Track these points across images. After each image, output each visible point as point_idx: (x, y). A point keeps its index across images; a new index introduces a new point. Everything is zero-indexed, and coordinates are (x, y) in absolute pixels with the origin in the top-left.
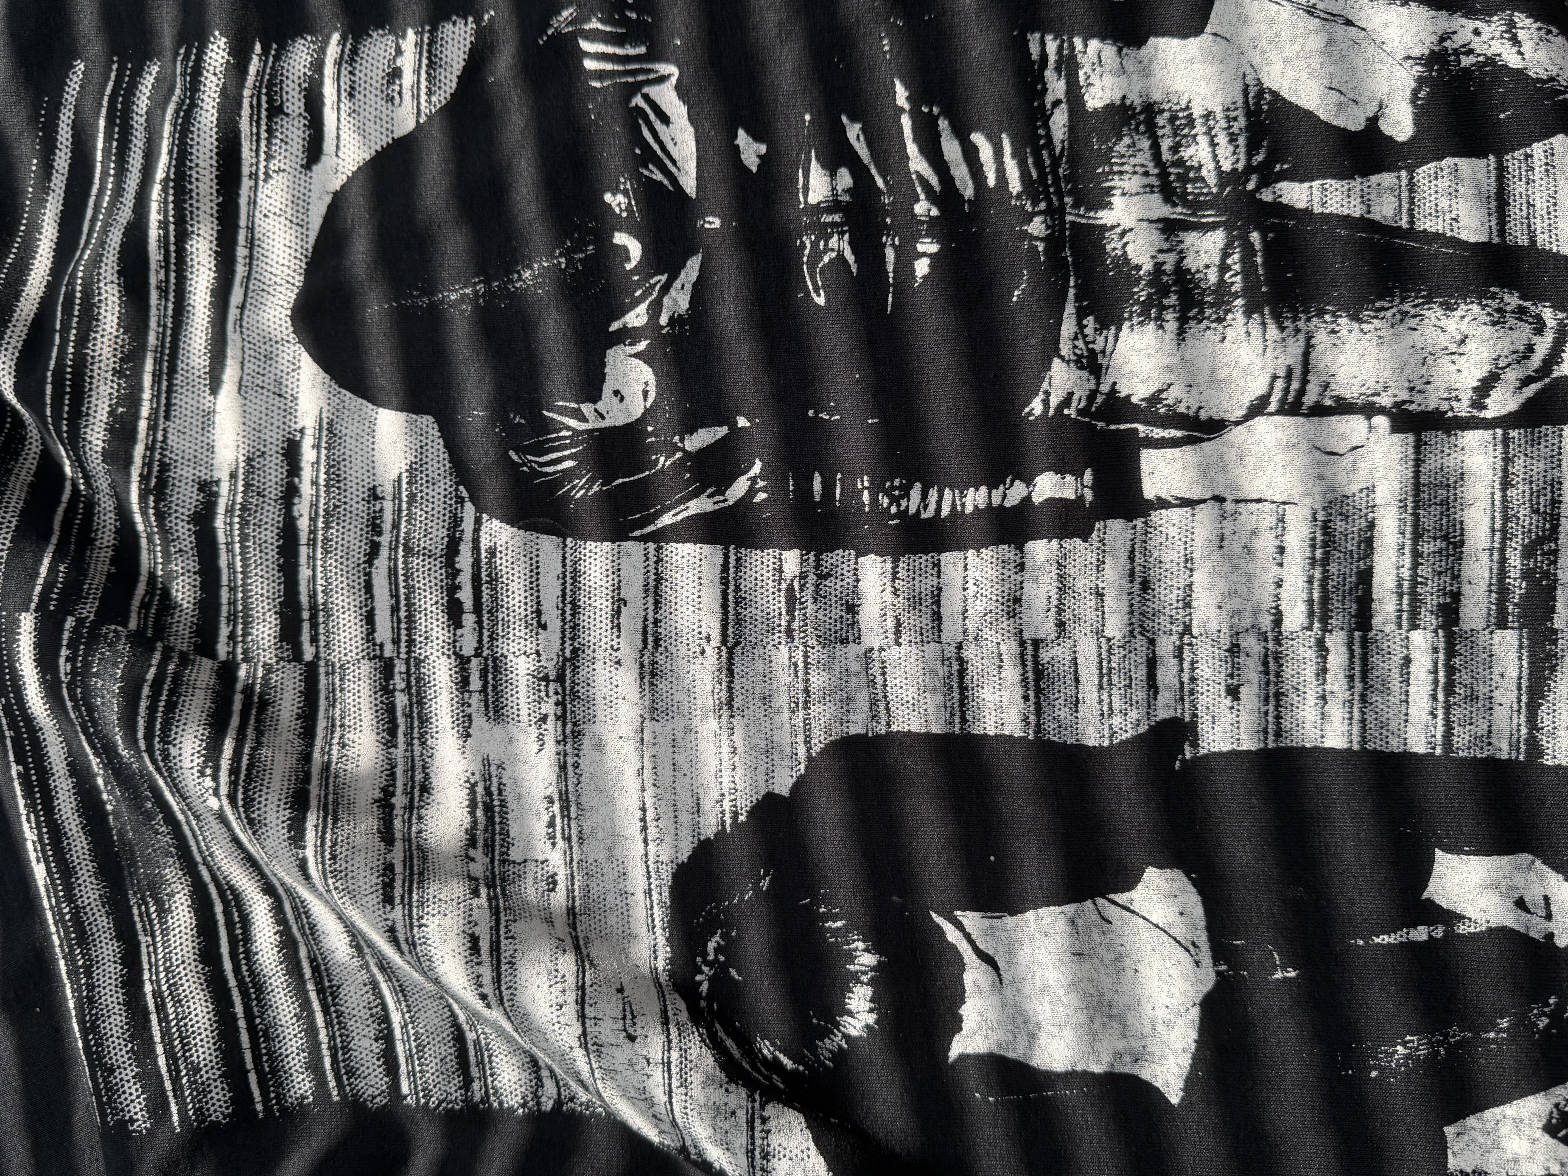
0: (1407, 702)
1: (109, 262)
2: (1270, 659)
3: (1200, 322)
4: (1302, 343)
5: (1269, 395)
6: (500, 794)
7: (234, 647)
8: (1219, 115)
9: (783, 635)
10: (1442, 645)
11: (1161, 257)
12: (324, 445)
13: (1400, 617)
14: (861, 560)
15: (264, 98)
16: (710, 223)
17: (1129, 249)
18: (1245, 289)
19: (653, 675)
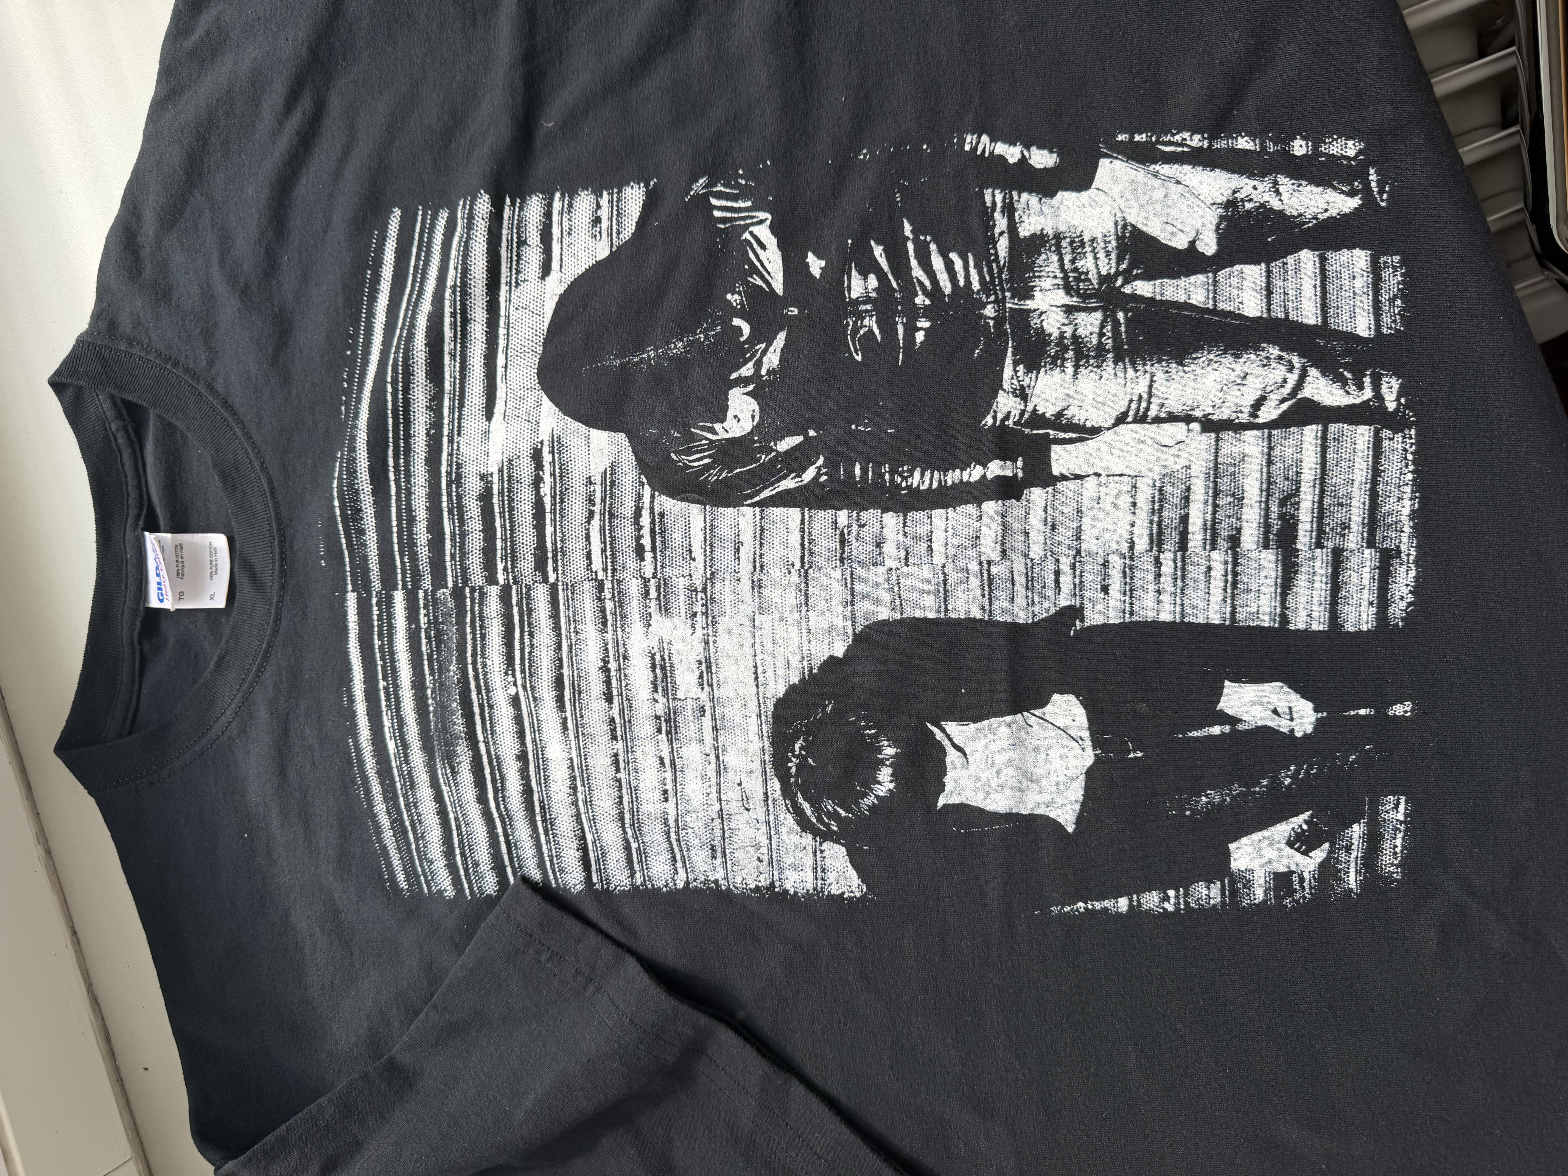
0: (1209, 593)
1: (420, 338)
2: (1127, 570)
3: (1087, 367)
4: (1148, 379)
5: (1128, 411)
6: (670, 659)
7: (508, 576)
8: (1100, 240)
9: (838, 561)
10: (1230, 559)
11: (1064, 329)
12: (556, 451)
13: (1205, 543)
14: (884, 515)
15: (515, 236)
16: (792, 311)
17: (1044, 324)
18: (1113, 347)
19: (760, 587)
